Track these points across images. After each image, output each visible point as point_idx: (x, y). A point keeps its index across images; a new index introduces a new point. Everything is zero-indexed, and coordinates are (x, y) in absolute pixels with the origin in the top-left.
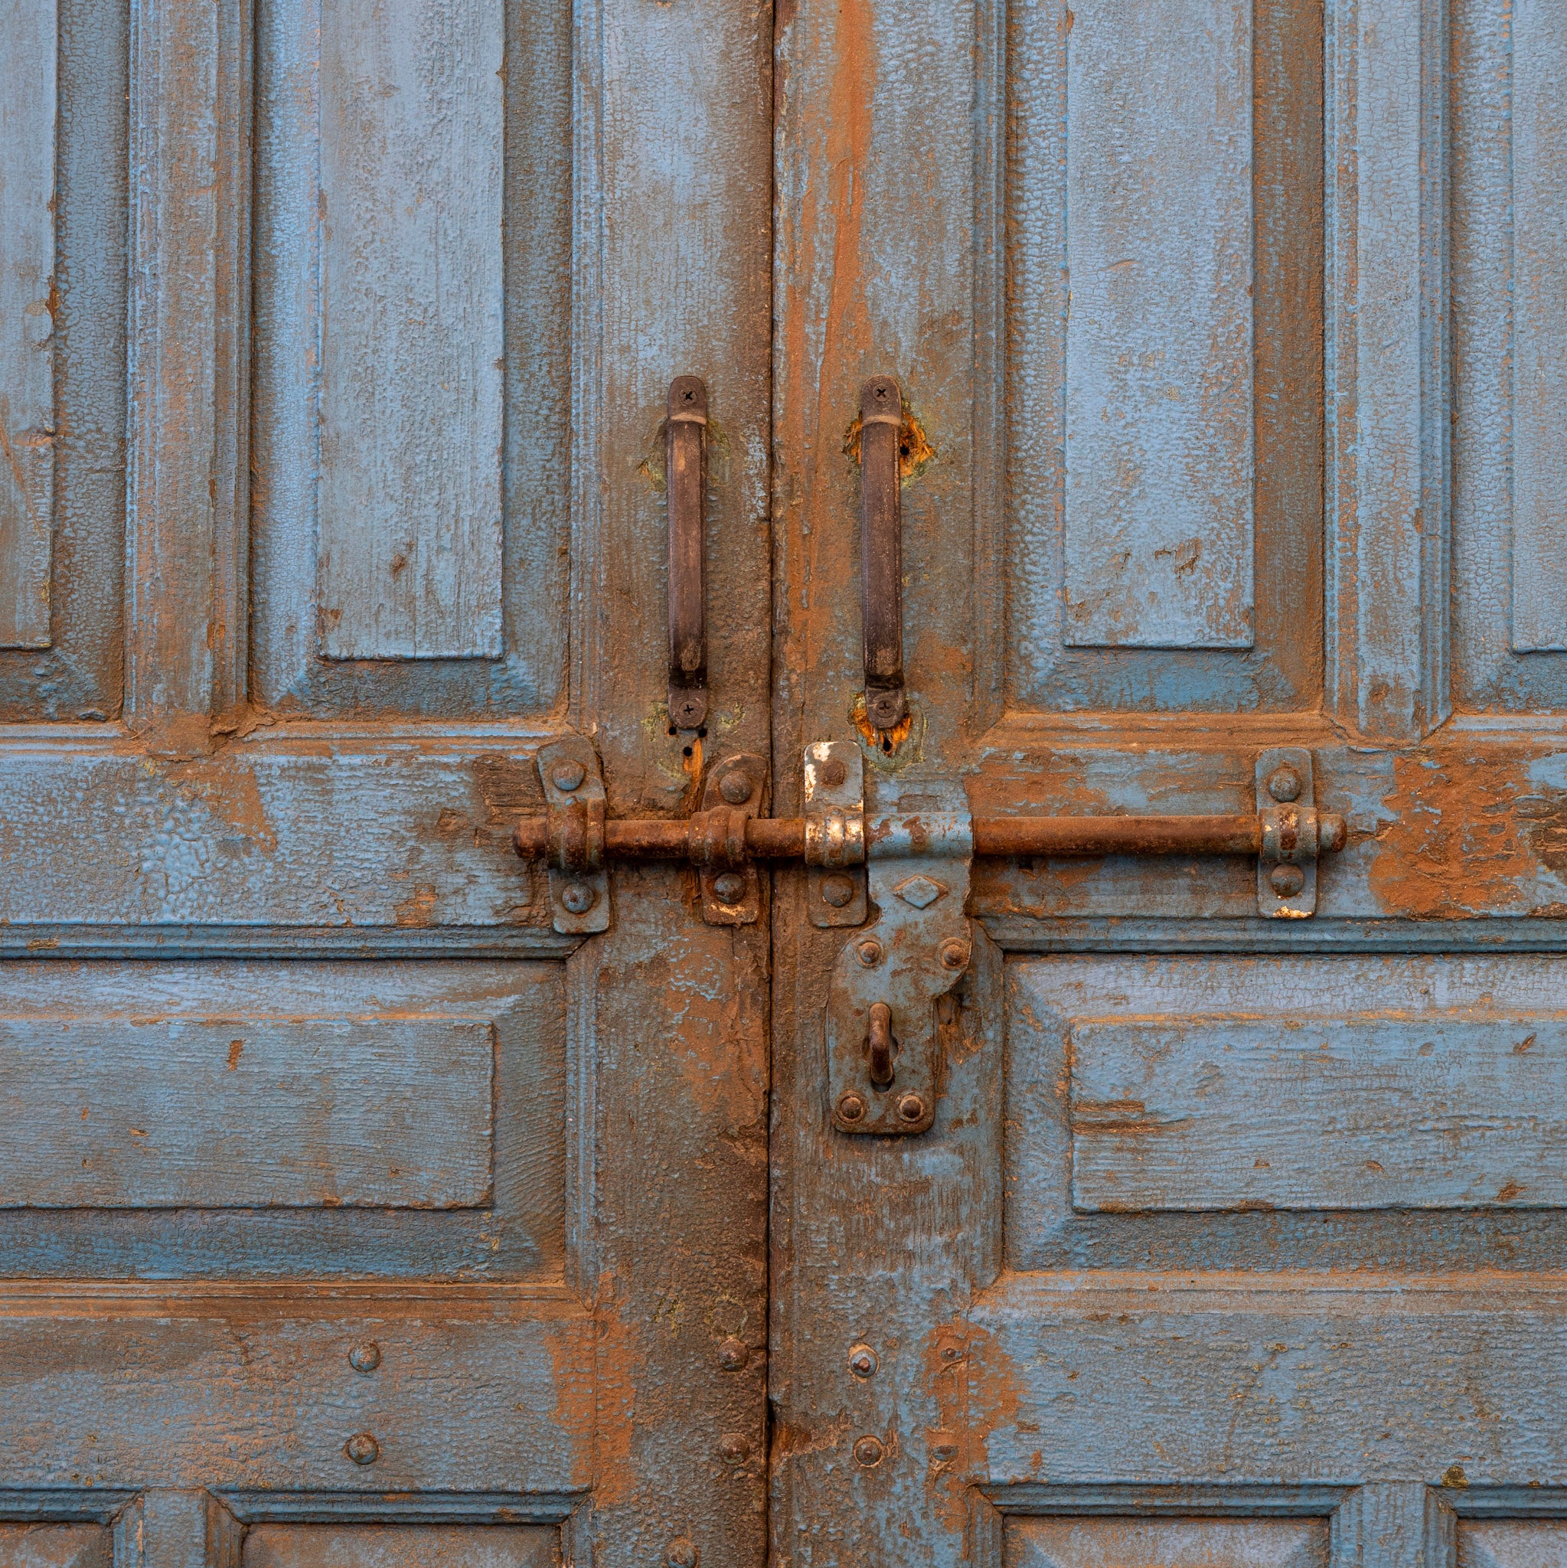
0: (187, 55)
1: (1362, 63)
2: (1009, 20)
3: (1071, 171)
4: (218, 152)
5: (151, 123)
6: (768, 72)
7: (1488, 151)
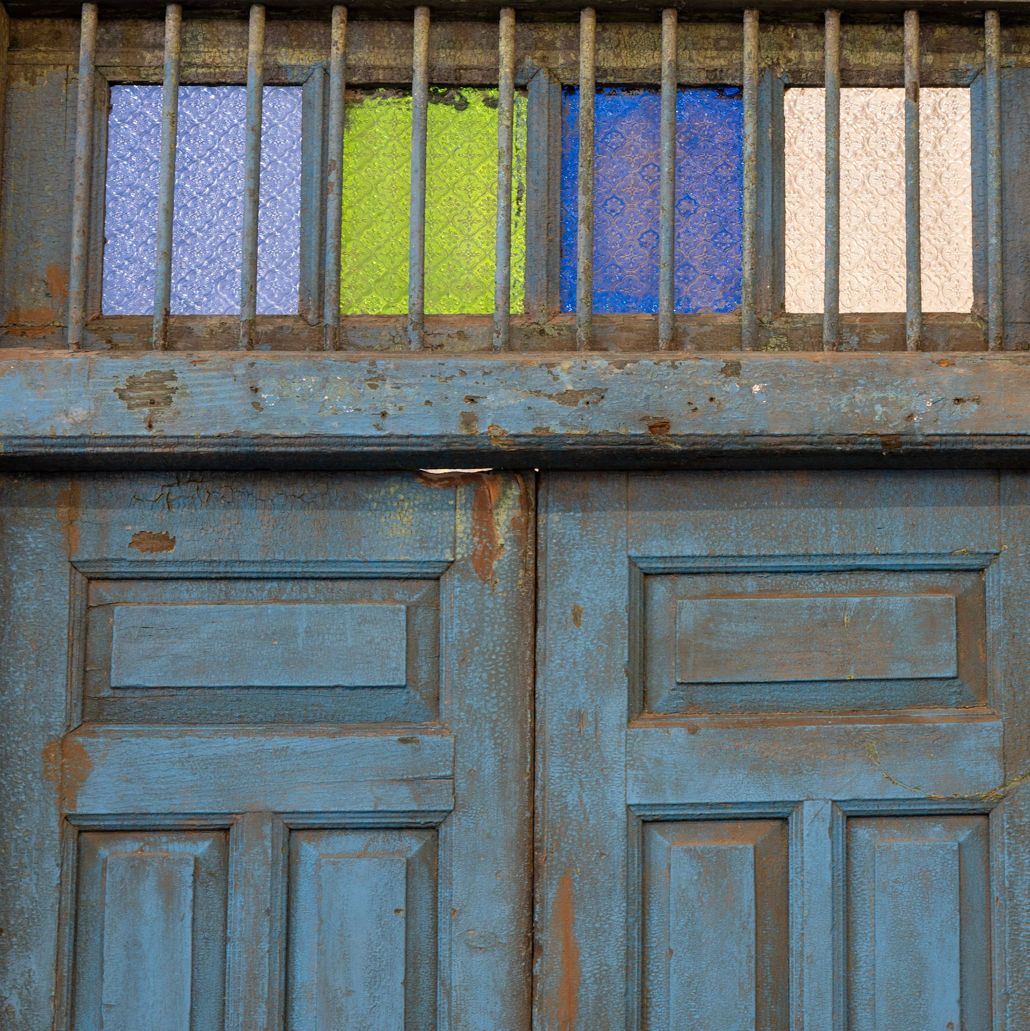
0: (253, 978)
1: (806, 971)
2: (643, 953)
3: (672, 1023)
4: (268, 1023)
5: (236, 1010)
6: (529, 980)
7: (865, 1009)
